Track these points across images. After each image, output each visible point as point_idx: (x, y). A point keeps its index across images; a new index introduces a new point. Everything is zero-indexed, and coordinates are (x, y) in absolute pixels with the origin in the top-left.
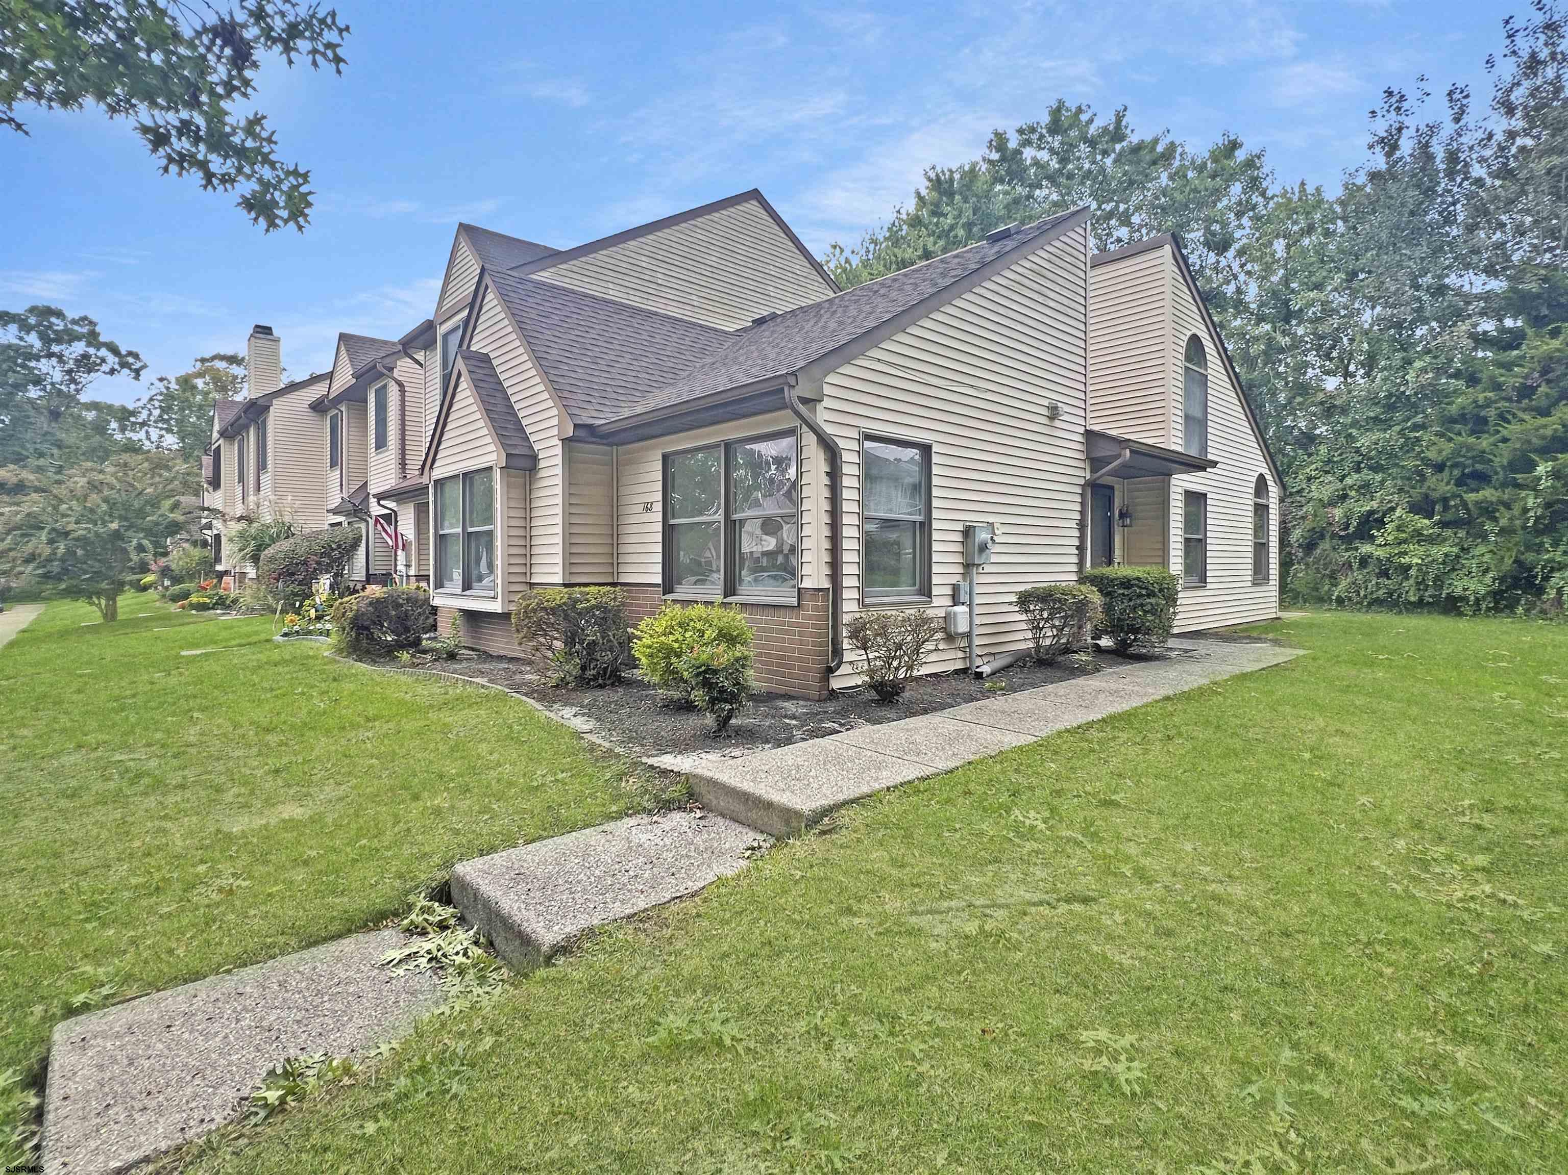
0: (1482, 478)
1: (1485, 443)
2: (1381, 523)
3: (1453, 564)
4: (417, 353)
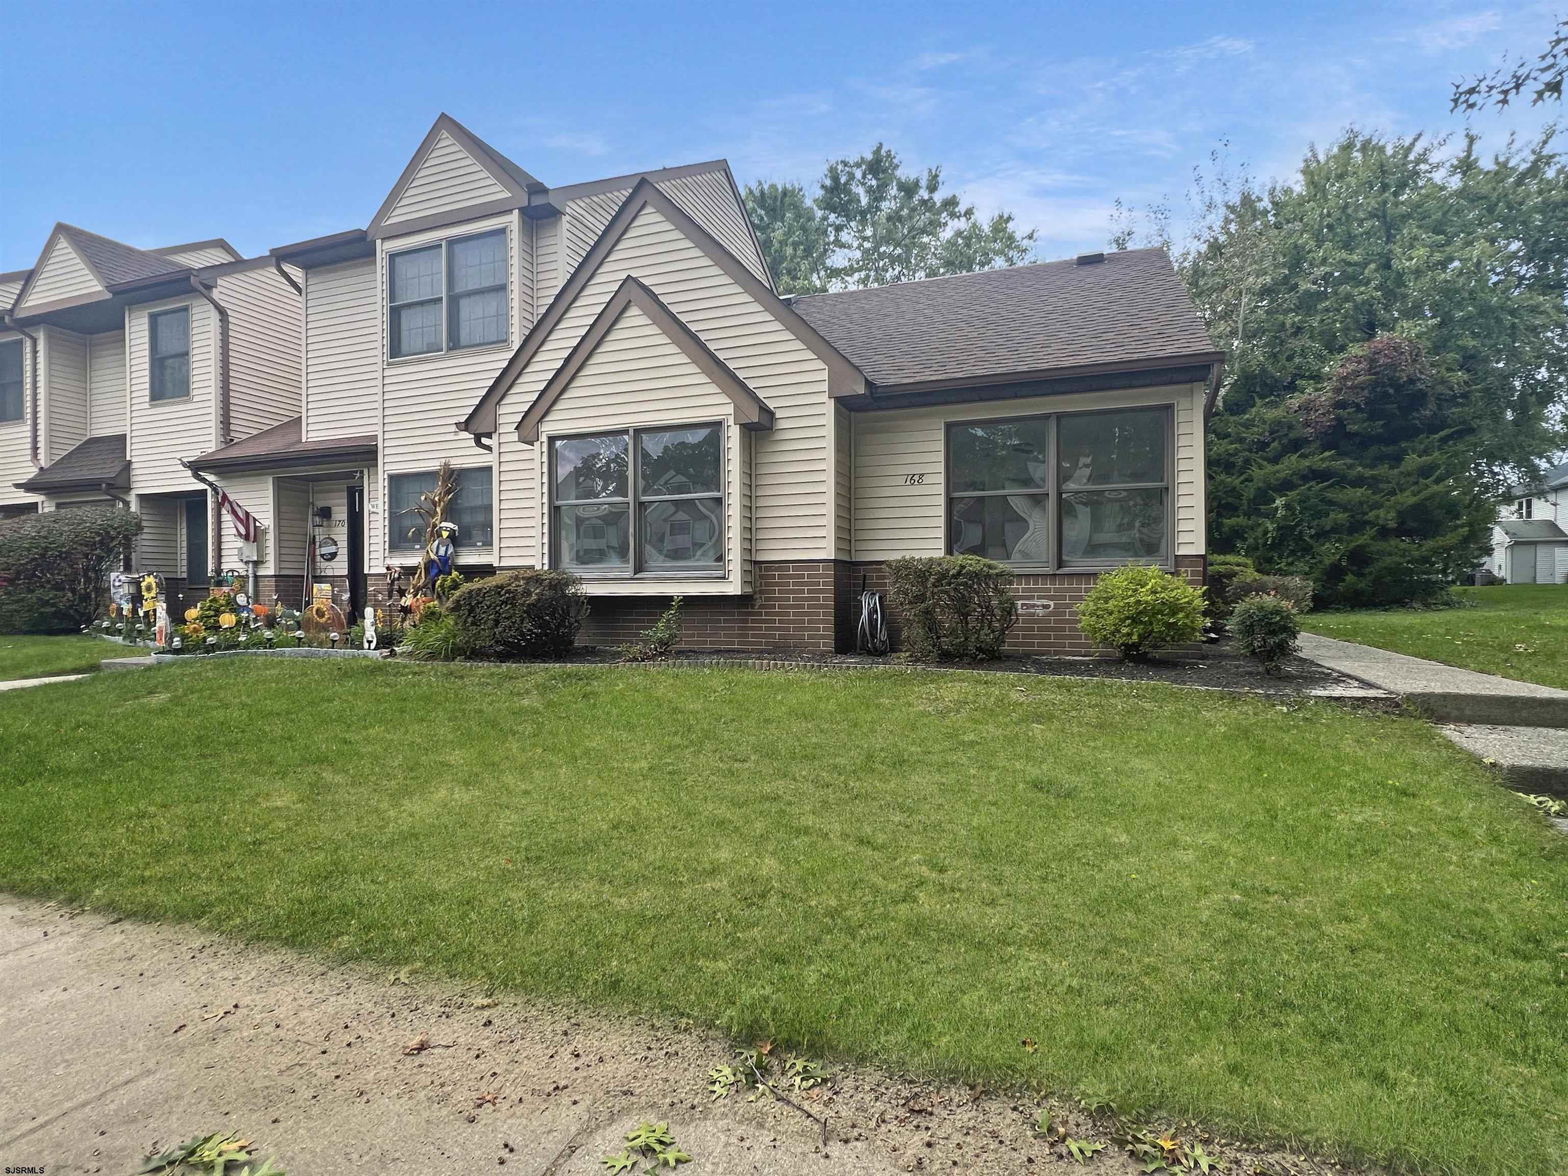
0: (1235, 509)
1: (1236, 481)
4: (297, 274)
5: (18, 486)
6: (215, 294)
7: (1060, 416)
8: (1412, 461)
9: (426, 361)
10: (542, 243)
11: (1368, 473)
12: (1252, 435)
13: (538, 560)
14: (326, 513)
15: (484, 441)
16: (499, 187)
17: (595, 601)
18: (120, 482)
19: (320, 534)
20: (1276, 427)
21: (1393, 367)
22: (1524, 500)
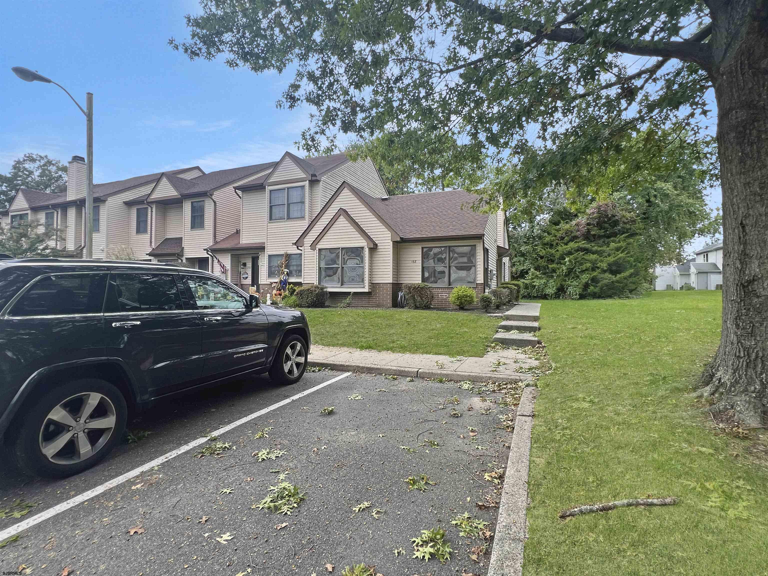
0: (552, 261)
1: (553, 251)
2: (527, 273)
3: (546, 285)
4: (239, 192)
5: (147, 254)
6: (213, 197)
7: (449, 247)
8: (613, 245)
9: (280, 222)
10: (314, 189)
11: (599, 249)
12: (559, 235)
13: (316, 283)
14: (245, 264)
15: (299, 248)
16: (303, 174)
17: (330, 293)
18: (181, 254)
19: (242, 271)
20: (567, 232)
21: (605, 211)
22: (705, 254)
